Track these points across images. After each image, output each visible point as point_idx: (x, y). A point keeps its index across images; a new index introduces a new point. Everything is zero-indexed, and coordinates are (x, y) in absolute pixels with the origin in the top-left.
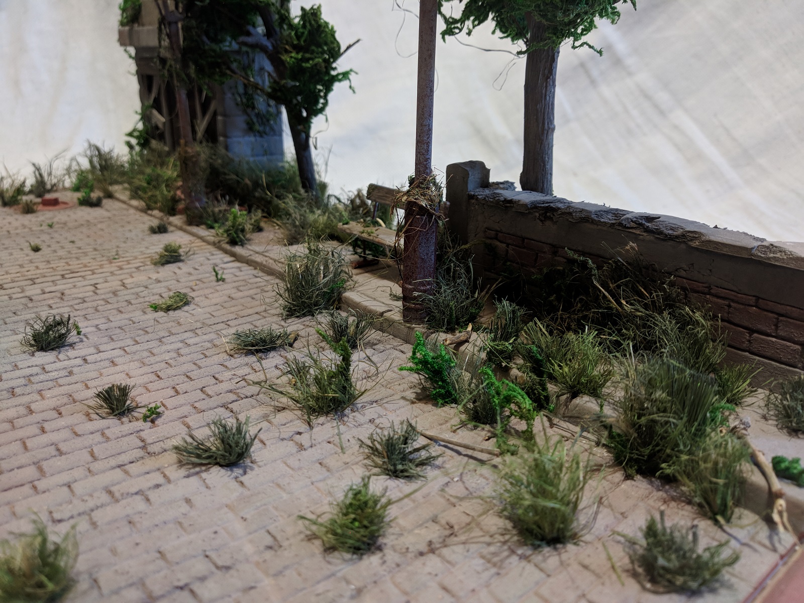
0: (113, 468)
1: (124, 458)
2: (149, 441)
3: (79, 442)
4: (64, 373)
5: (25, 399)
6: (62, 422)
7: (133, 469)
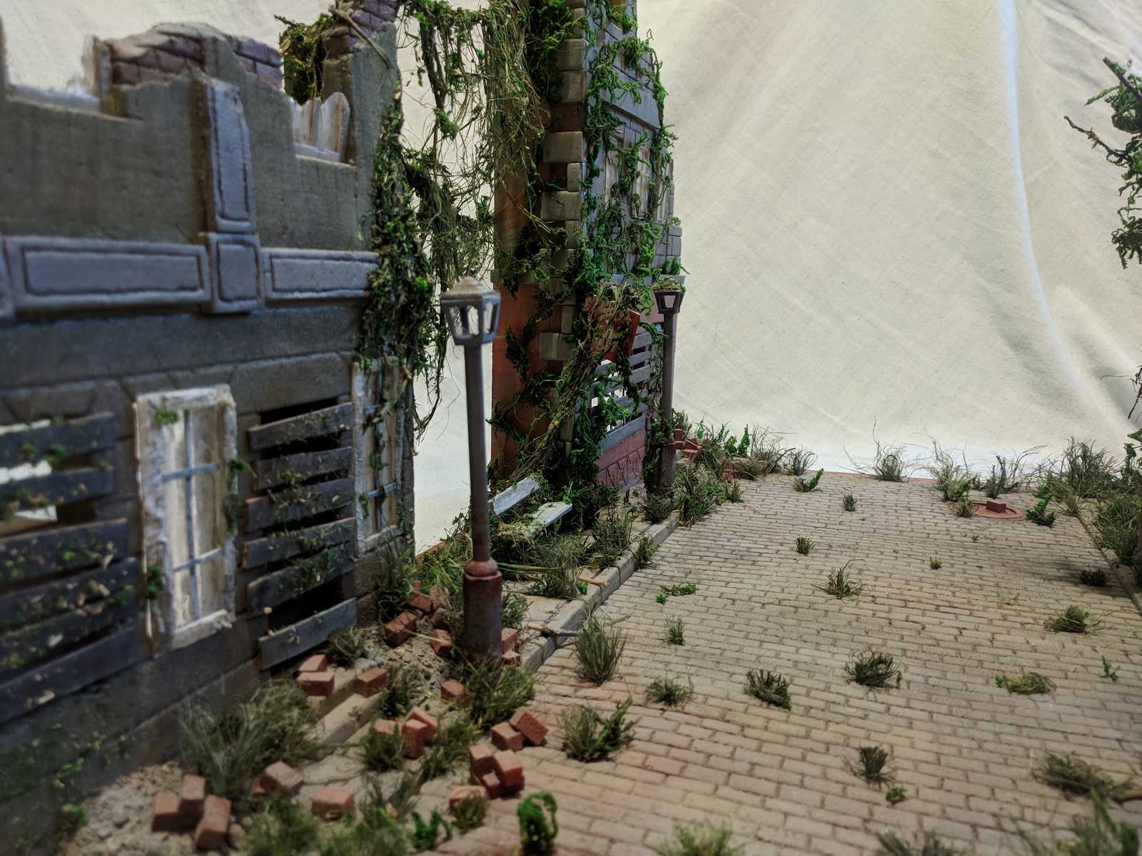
0: (828, 823)
1: (843, 820)
2: (876, 817)
3: (821, 784)
4: (860, 713)
5: (811, 722)
6: (823, 759)
7: (842, 833)
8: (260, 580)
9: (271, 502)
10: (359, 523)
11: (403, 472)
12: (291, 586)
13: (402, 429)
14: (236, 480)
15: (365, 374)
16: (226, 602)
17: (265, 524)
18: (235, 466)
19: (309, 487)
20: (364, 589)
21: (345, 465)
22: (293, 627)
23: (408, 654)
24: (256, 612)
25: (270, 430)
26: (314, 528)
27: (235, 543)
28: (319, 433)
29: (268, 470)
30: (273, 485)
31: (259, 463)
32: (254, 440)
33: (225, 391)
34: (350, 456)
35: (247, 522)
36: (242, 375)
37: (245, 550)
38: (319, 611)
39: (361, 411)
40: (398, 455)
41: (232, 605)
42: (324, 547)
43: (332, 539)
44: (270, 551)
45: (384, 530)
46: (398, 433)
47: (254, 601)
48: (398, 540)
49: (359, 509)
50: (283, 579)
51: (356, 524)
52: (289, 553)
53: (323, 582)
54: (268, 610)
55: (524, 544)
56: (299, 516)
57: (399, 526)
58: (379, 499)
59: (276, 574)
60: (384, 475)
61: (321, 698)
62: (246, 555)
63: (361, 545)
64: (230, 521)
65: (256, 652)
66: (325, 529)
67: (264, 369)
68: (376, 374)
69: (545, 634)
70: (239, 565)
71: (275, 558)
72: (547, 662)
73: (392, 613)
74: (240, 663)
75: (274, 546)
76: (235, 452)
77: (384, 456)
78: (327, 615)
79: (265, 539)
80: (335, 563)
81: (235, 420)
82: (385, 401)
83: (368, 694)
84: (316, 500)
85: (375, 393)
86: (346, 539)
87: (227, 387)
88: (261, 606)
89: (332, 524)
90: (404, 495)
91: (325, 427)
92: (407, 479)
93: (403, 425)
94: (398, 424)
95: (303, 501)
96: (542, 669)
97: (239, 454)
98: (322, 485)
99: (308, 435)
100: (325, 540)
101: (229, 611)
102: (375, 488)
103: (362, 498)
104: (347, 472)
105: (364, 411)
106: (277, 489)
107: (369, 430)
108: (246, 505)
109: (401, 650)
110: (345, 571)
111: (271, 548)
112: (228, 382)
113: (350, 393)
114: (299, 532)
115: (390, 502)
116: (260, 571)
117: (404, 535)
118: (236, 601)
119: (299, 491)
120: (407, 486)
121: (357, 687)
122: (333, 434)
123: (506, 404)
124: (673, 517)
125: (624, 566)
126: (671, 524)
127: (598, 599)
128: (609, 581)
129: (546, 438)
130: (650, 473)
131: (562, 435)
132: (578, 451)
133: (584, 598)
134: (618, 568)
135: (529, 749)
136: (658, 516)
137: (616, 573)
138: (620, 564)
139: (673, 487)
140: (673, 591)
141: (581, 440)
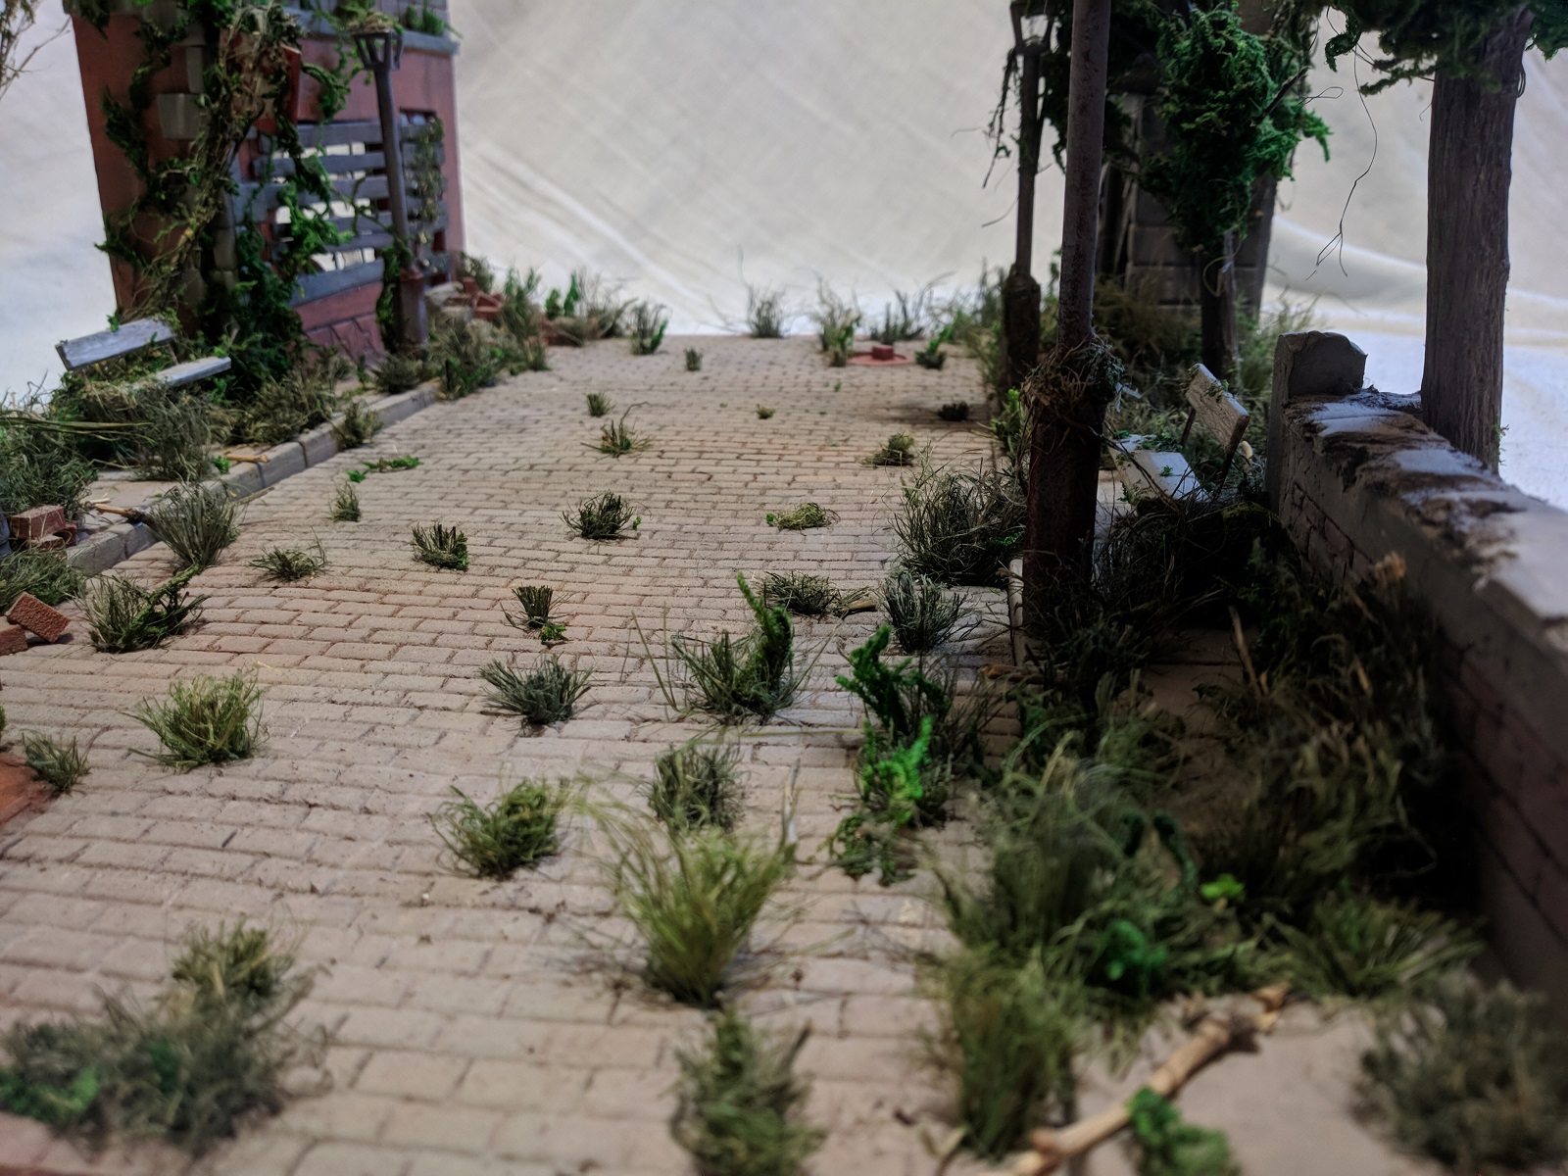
69: (134, 520)
72: (134, 556)
96: (124, 564)
123: (123, 217)
124: (428, 387)
125: (313, 442)
126: (422, 396)
127: (255, 482)
128: (278, 459)
129: (175, 259)
130: (388, 326)
131: (218, 261)
132: (246, 284)
133: (224, 477)
134: (301, 444)
135: (38, 649)
136: (395, 382)
137: (294, 450)
138: (305, 438)
139: (426, 344)
140: (380, 467)
141: (252, 268)
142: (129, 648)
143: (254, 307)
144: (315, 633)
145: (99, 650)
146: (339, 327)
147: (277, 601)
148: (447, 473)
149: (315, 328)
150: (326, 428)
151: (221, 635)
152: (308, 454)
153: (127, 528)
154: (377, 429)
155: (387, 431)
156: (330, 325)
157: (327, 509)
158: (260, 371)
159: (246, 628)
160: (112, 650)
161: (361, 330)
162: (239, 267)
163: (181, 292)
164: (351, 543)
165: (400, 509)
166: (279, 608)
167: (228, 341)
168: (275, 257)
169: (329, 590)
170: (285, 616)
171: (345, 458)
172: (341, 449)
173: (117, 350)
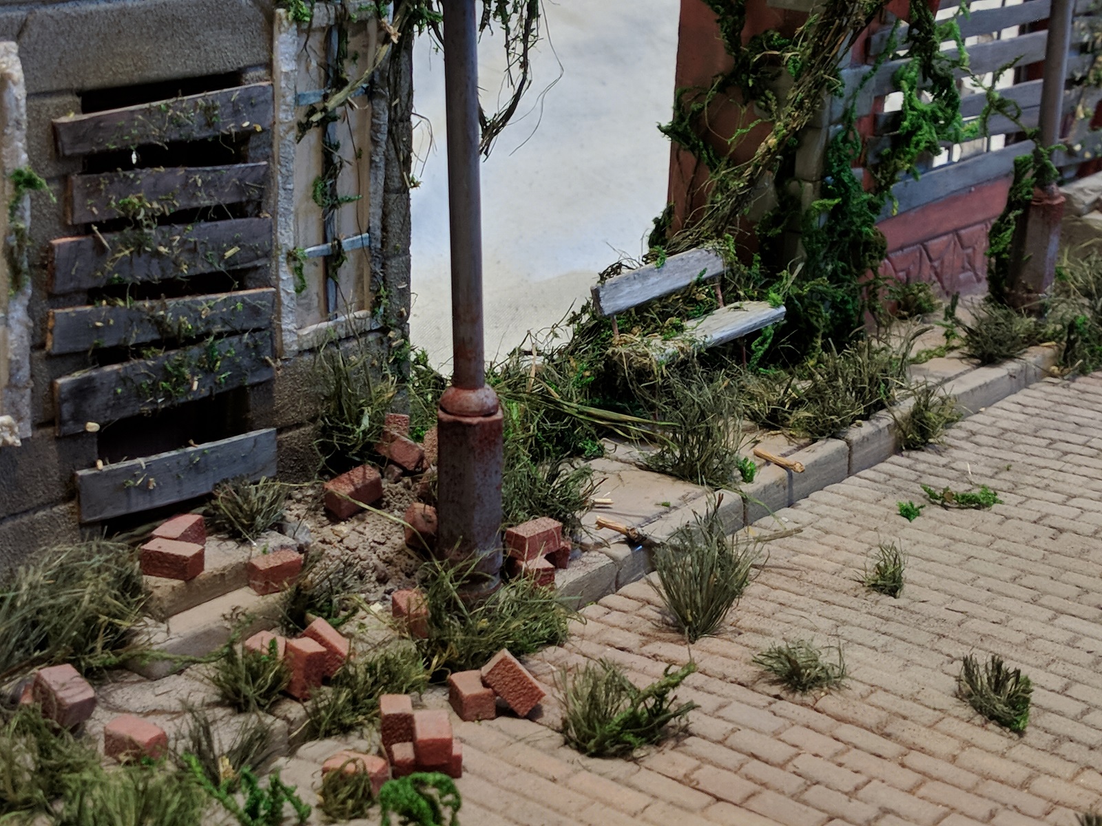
8: (77, 375)
9: (100, 249)
10: (285, 300)
11: (385, 216)
12: (139, 394)
13: (383, 137)
14: (27, 203)
15: (300, 31)
16: (13, 404)
17: (88, 284)
18: (24, 182)
19: (179, 227)
20: (292, 416)
21: (255, 194)
22: (141, 461)
23: (354, 535)
24: (71, 428)
25: (97, 124)
26: (188, 299)
27: (30, 310)
28: (197, 134)
29: (93, 192)
30: (104, 219)
31: (76, 179)
32: (65, 138)
33: (7, 52)
34: (265, 181)
35: (52, 276)
36: (42, 25)
37: (51, 324)
38: (199, 442)
39: (290, 99)
40: (375, 185)
41: (26, 411)
42: (208, 334)
43: (225, 322)
44: (98, 327)
45: (342, 319)
46: (375, 142)
47: (67, 410)
48: (371, 338)
49: (285, 274)
50: (123, 380)
51: (276, 300)
52: (135, 336)
53: (205, 392)
54: (93, 427)
55: (643, 373)
56: (156, 276)
57: (373, 314)
58: (333, 261)
59: (108, 369)
60: (346, 217)
61: (176, 583)
62: (51, 331)
63: (288, 338)
64: (16, 272)
65: (72, 492)
66: (209, 303)
67: (87, 17)
68: (328, 31)
69: (633, 541)
70: (38, 346)
71: (108, 342)
72: (623, 590)
73: (339, 464)
74: (42, 506)
75: (106, 322)
76: (25, 156)
77: (346, 184)
78: (213, 450)
79: (89, 308)
80: (232, 364)
81: (23, 102)
82: (345, 83)
83: (264, 591)
84: (194, 251)
85: (324, 66)
86: (255, 325)
87: (13, 46)
88: (81, 418)
89: (223, 296)
90: (387, 258)
91: (210, 124)
92: (395, 228)
93: (385, 129)
94: (375, 128)
95: (162, 249)
96: (610, 599)
97: (33, 162)
98: (204, 225)
99: (175, 136)
100: (208, 322)
101: (19, 419)
102: (325, 241)
103: (292, 257)
104: (259, 207)
105: (298, 98)
106: (109, 226)
107: (313, 136)
108: (51, 248)
109: (343, 528)
110: (250, 380)
111: (99, 324)
112: (17, 37)
113: (269, 66)
114: (155, 303)
115: (360, 269)
116: (77, 359)
117: (384, 330)
118: (34, 406)
119: (153, 232)
120: (394, 242)
121: (246, 575)
122: (227, 138)
123: (698, 98)
124: (1036, 356)
125: (865, 440)
126: (1024, 370)
127: (782, 494)
128: (816, 464)
129: (748, 172)
130: (1001, 262)
131: (799, 168)
132: (826, 201)
133: (746, 488)
134: (849, 443)
135: (504, 722)
136: (991, 349)
137: (838, 451)
138: (855, 434)
139: (1048, 294)
140: (944, 500)
141: (839, 182)
142: (600, 753)
143: (830, 230)
144: (813, 794)
145: (567, 743)
146: (935, 245)
147: (777, 723)
148: (1031, 529)
149: (901, 248)
150: (884, 419)
151: (703, 760)
152: (854, 456)
153: (624, 551)
154: (949, 423)
155: (966, 424)
156: (923, 243)
157: (860, 561)
158: (819, 315)
159: (733, 758)
160: (581, 749)
161: (963, 247)
162: (823, 178)
163: (747, 210)
164: (883, 639)
165: (955, 588)
166: (776, 735)
167: (788, 279)
168: (871, 159)
169: (840, 720)
170: (779, 751)
171: (898, 465)
172: (898, 450)
173: (657, 292)
